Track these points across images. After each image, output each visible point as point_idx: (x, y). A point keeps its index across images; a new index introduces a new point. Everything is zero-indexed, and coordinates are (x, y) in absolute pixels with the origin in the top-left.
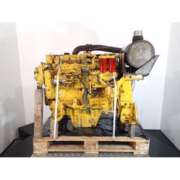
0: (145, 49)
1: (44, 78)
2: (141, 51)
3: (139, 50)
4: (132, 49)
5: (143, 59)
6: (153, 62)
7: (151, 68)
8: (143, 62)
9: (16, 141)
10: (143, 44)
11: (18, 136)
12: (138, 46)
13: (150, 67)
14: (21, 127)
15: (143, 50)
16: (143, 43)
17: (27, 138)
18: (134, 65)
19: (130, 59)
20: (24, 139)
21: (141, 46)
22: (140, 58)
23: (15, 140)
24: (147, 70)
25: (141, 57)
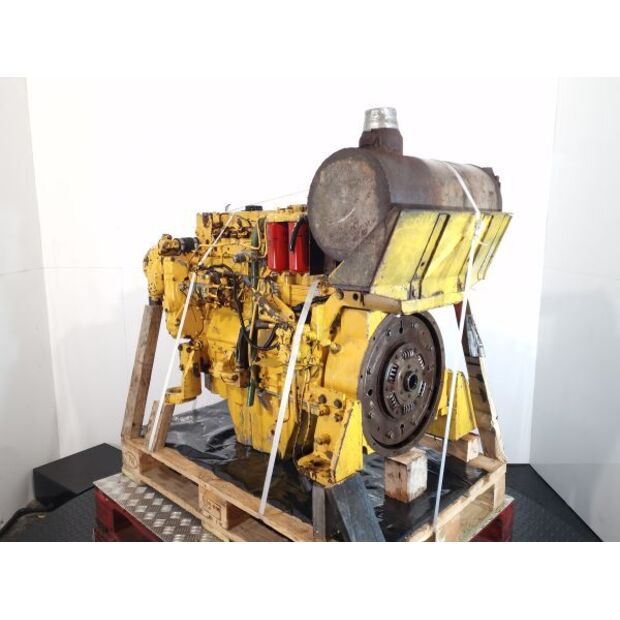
0: (356, 185)
1: (163, 276)
2: (344, 192)
3: (338, 192)
4: (319, 187)
5: (352, 224)
6: (382, 238)
7: (375, 265)
8: (352, 238)
9: (23, 518)
10: (348, 165)
11: (31, 497)
12: (336, 175)
13: (373, 260)
14: (39, 468)
15: (351, 187)
16: (350, 162)
17: (63, 507)
18: (328, 248)
19: (317, 226)
20: (53, 509)
21: (345, 174)
22: (343, 220)
23: (19, 514)
24: (365, 270)
25: (344, 215)
